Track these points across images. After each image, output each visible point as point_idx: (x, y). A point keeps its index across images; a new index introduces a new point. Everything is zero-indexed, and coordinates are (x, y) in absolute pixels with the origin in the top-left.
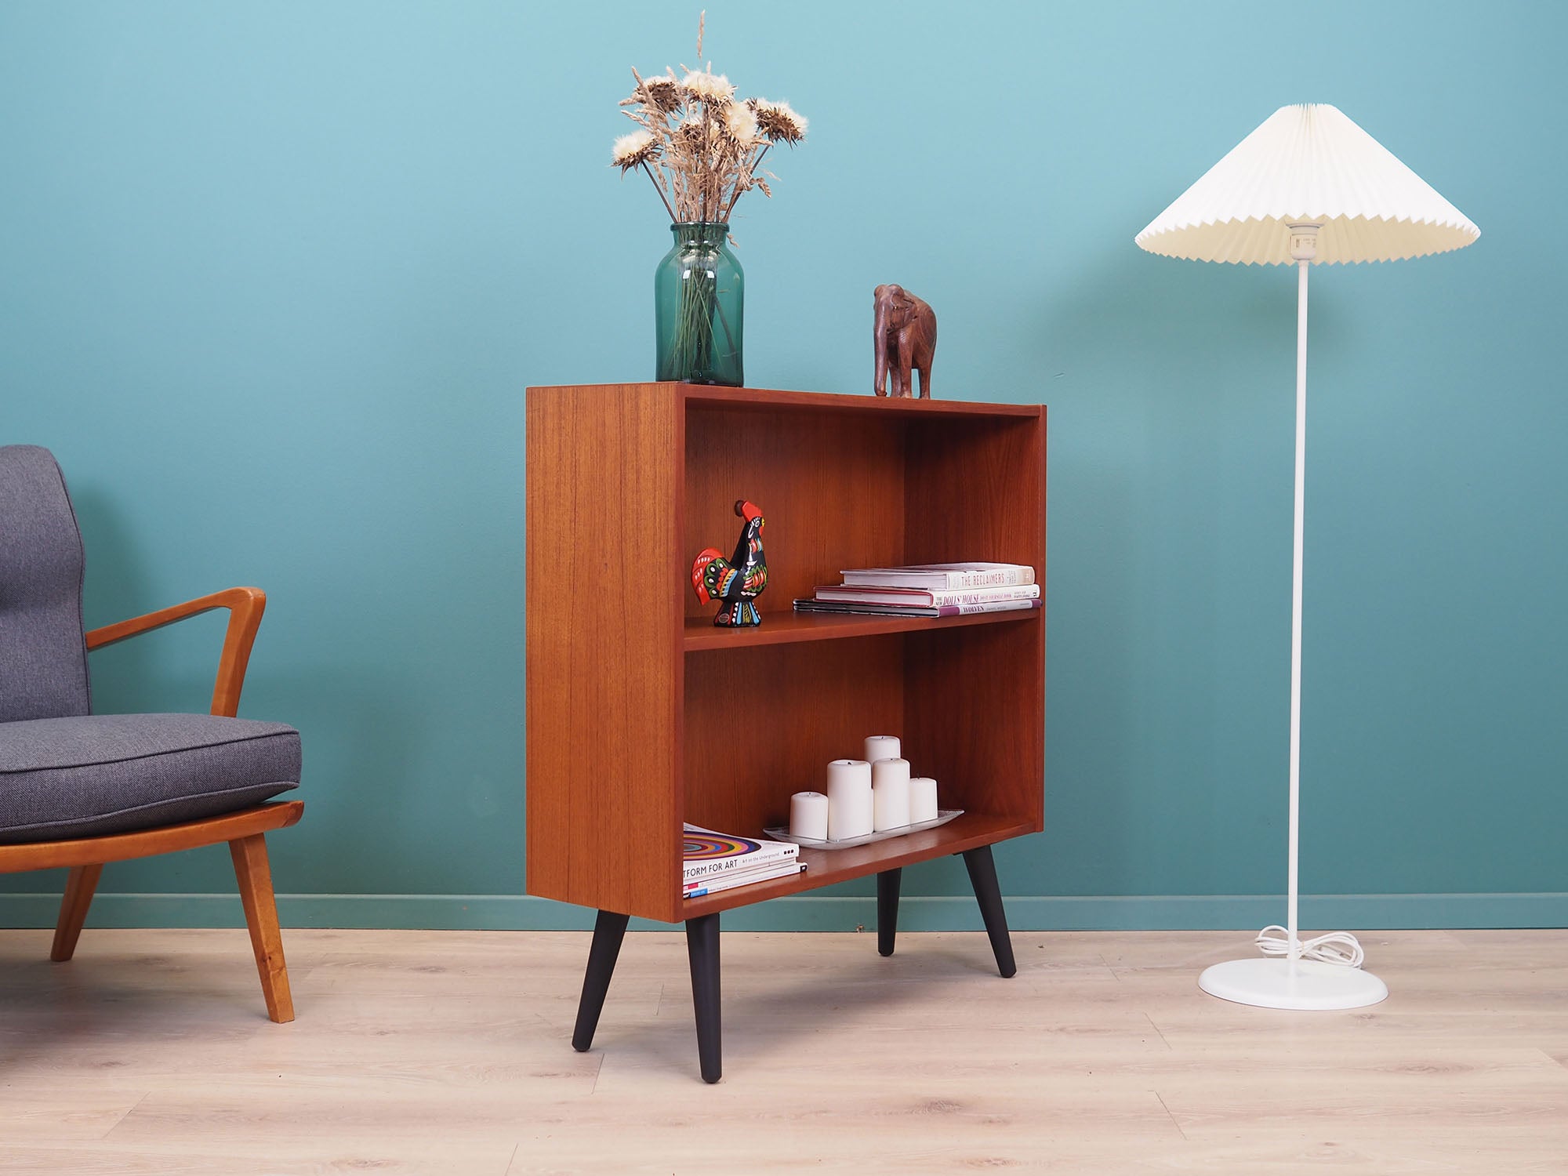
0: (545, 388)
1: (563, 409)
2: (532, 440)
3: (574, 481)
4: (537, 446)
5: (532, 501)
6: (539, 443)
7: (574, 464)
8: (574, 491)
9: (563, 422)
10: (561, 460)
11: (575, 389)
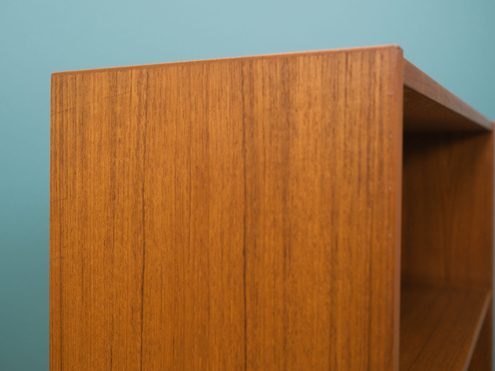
0: (85, 74)
1: (118, 108)
2: (62, 161)
3: (140, 238)
4: (70, 171)
5: (61, 264)
6: (74, 166)
7: (140, 207)
8: (140, 257)
9: (119, 131)
10: (114, 198)
11: (144, 71)
